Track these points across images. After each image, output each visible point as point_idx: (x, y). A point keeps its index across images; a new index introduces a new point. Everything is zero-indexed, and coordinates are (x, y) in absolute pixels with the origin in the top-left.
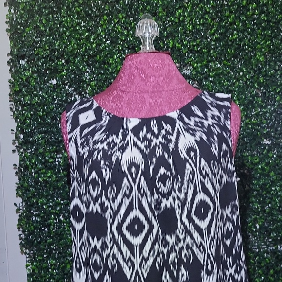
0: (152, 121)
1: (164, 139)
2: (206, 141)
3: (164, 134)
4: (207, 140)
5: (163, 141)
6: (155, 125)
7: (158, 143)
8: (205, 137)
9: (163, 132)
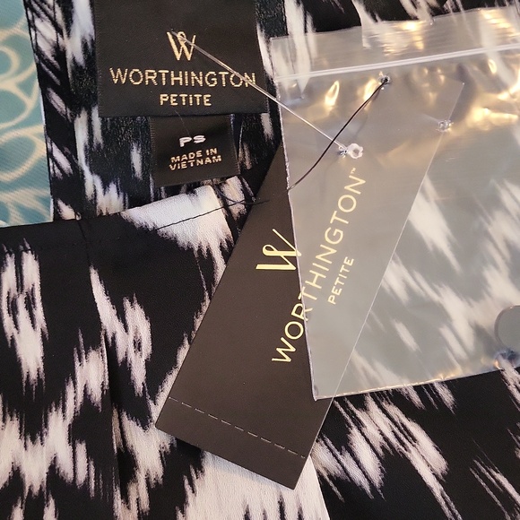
0: (10, 261)
1: (81, 449)
2: (437, 489)
3: (97, 395)
4: (444, 480)
5: (79, 466)
6: (30, 304)
7: (35, 476)
8: (427, 459)
9: (91, 373)
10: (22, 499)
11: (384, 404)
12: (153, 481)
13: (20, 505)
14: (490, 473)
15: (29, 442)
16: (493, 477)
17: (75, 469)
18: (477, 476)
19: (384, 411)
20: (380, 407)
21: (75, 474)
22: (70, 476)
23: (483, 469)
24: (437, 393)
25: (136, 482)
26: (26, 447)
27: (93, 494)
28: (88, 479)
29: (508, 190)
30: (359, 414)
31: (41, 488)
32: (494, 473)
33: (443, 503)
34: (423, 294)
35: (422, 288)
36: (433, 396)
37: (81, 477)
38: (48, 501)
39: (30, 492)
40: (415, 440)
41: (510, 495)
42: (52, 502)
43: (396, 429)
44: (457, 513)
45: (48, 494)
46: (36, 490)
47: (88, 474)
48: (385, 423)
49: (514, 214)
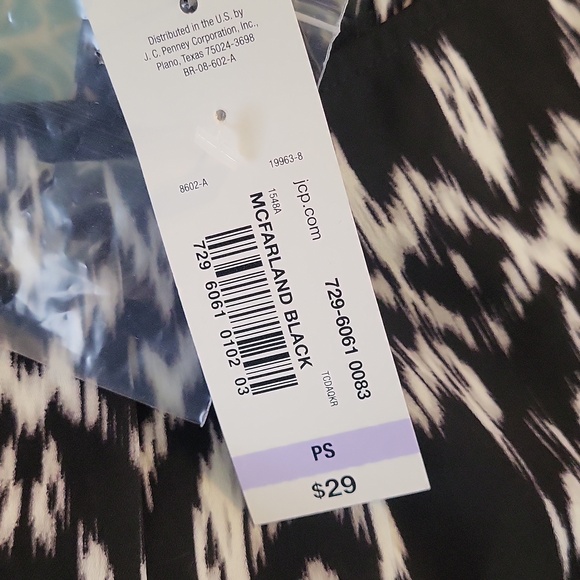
10: (14, 438)
11: (435, 344)
12: (172, 422)
13: (11, 445)
14: (544, 424)
15: (24, 372)
16: (547, 428)
17: (83, 408)
18: (531, 427)
19: (436, 352)
20: (431, 346)
21: (83, 414)
22: (77, 416)
23: (536, 420)
24: (493, 334)
25: (153, 421)
26: (19, 376)
27: (105, 437)
28: (99, 421)
29: (565, 124)
30: (410, 354)
31: (38, 427)
32: (548, 424)
33: (505, 448)
34: (483, 227)
35: (480, 219)
36: (488, 337)
37: (92, 417)
38: (47, 442)
39: (24, 431)
40: (468, 385)
41: (564, 448)
42: (53, 444)
43: (448, 372)
44: (519, 458)
45: (47, 435)
46: (31, 429)
47: (100, 415)
48: (437, 364)
49: (571, 150)
